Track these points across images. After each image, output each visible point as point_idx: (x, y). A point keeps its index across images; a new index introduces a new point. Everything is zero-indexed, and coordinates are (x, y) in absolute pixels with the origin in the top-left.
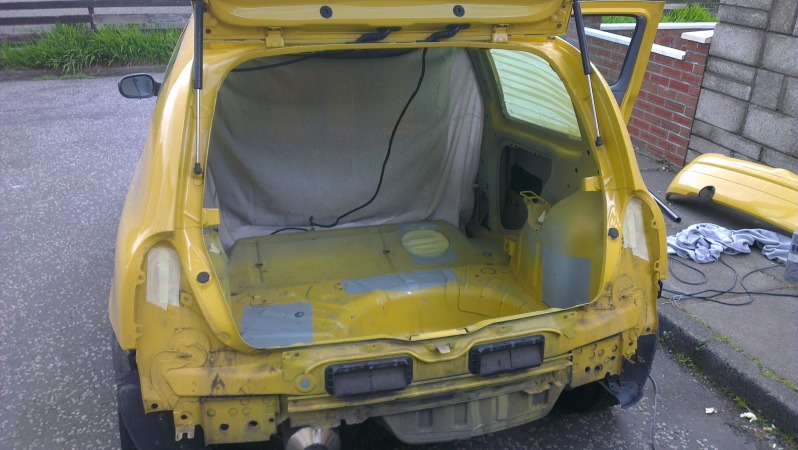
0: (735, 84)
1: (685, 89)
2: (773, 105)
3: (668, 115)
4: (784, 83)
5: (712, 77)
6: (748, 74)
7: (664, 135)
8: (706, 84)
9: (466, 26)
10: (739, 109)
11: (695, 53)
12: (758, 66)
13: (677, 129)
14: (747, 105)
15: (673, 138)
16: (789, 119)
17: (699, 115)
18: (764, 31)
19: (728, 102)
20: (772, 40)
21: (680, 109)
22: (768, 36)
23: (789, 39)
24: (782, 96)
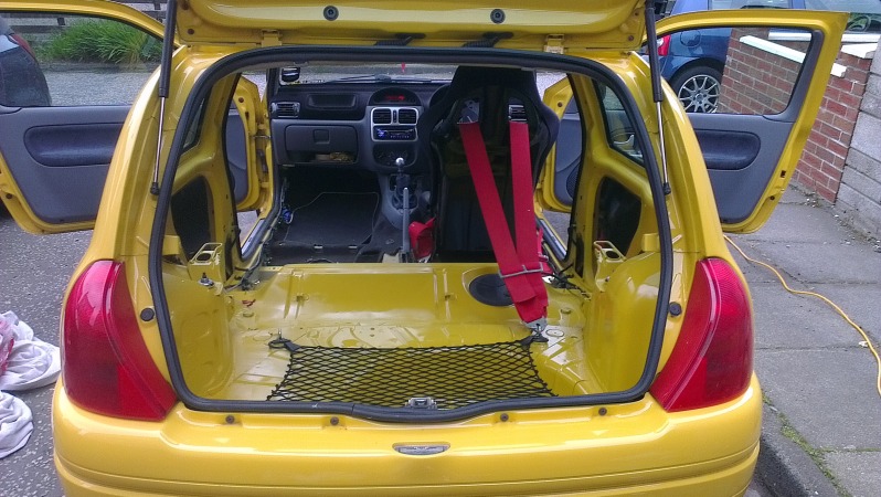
1: (842, 111)
3: (823, 141)
5: (871, 99)
7: (817, 163)
8: (865, 107)
9: (508, 35)
11: (856, 69)
13: (830, 158)
15: (828, 169)
17: (854, 144)
21: (835, 134)
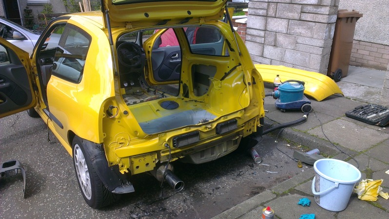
0: (258, 38)
2: (273, 44)
4: (276, 35)
5: (249, 36)
6: (262, 33)
8: (247, 39)
9: (191, 18)
10: (261, 47)
11: (241, 27)
12: (265, 30)
14: (263, 45)
16: (279, 48)
18: (266, 16)
19: (256, 45)
20: (269, 20)
22: (268, 18)
23: (275, 19)
24: (275, 40)
